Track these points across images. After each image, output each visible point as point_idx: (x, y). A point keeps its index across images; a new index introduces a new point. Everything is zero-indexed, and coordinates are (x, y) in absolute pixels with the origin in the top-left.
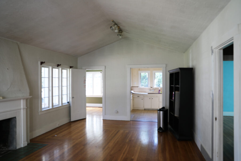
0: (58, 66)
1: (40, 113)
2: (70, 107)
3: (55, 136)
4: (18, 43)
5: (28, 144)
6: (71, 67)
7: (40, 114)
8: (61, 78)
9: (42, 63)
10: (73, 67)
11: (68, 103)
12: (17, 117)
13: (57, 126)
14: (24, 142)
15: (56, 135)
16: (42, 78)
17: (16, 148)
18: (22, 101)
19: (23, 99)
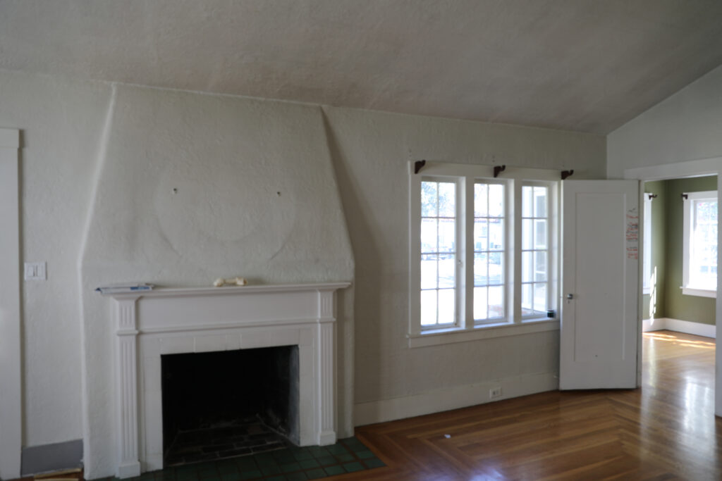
0: (498, 171)
1: (410, 340)
2: (556, 334)
3: (445, 438)
4: (325, 107)
5: (340, 442)
6: (565, 175)
7: (410, 344)
8: (514, 219)
9: (419, 166)
10: (572, 172)
11: (551, 314)
12: (300, 347)
13: (490, 397)
14: (323, 430)
15: (448, 436)
16: (423, 219)
17: (299, 443)
18: (319, 294)
19: (321, 291)
